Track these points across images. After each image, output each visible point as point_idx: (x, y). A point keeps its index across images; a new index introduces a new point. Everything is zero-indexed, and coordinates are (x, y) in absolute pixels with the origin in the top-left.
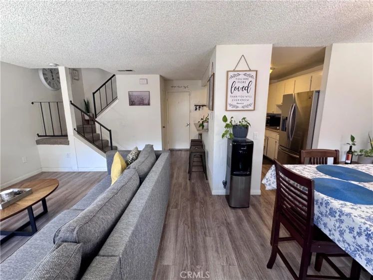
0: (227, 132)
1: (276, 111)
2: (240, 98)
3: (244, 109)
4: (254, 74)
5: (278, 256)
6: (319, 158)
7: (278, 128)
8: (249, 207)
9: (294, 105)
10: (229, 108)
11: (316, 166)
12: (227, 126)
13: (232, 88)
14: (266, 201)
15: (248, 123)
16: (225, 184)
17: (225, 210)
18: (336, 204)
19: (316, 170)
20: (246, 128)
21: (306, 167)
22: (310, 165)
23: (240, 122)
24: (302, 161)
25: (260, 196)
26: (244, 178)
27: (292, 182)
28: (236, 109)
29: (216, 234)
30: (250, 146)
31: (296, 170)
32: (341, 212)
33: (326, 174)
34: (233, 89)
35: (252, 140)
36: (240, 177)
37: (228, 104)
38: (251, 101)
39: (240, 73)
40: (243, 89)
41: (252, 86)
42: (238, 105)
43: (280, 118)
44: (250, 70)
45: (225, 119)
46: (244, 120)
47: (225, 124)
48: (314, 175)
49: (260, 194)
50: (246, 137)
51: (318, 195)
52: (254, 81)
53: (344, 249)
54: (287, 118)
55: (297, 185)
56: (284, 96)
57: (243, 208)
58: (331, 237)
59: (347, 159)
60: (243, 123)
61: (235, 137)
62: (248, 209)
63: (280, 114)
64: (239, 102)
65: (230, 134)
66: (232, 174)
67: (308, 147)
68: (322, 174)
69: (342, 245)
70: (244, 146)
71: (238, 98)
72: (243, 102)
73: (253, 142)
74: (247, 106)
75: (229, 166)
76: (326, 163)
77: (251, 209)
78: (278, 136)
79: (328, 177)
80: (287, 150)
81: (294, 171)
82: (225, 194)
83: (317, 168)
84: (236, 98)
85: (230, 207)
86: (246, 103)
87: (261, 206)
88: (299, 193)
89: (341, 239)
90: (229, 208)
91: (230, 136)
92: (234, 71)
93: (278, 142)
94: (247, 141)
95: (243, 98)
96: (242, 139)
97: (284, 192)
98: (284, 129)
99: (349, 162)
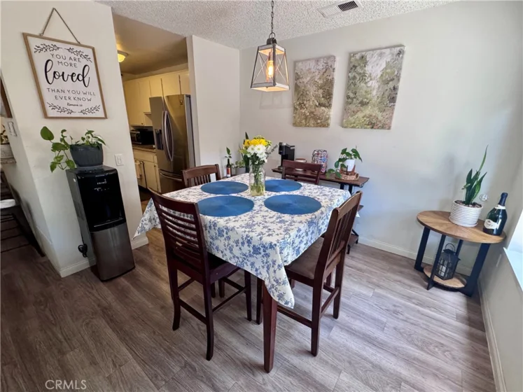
0: (59, 159)
1: (145, 122)
2: (72, 96)
3: (85, 116)
4: (89, 52)
5: (182, 309)
6: (202, 176)
7: (154, 146)
8: (134, 267)
9: (166, 112)
10: (51, 113)
11: (201, 186)
12: (56, 147)
13: (46, 72)
14: (157, 248)
15: (99, 140)
16: (83, 250)
17: (94, 292)
18: (222, 222)
19: (200, 191)
20: (98, 147)
21: (190, 190)
22: (195, 187)
23: (83, 139)
24: (186, 183)
25: (148, 245)
26: (115, 229)
27: (177, 214)
28: (69, 115)
29: (86, 338)
30: (113, 177)
31: (181, 196)
32: (227, 228)
33: (211, 193)
34: (50, 75)
35: (115, 167)
36: (109, 230)
37: (47, 106)
38: (97, 101)
39: (58, 45)
40: (75, 78)
41: (91, 75)
42: (71, 108)
43: (152, 132)
44: (79, 44)
45: (46, 134)
46: (90, 135)
47: (52, 144)
48: (199, 196)
49: (147, 243)
50: (101, 163)
51: (207, 219)
52: (92, 65)
53: (235, 264)
54: (160, 131)
55: (184, 215)
56: (151, 99)
57: (126, 273)
58: (224, 259)
59: (228, 173)
60: (90, 140)
61: (79, 165)
62: (134, 271)
63: (151, 127)
64: (73, 102)
65: (68, 162)
66: (92, 229)
67: (191, 165)
68: (207, 194)
69: (233, 262)
70: (101, 179)
71: (67, 94)
72: (80, 103)
73: (115, 170)
74: (91, 111)
75: (83, 219)
76: (210, 181)
77: (139, 270)
78: (155, 157)
79: (212, 196)
80: (171, 174)
81: (178, 199)
82: (89, 266)
83: (202, 188)
84: (62, 95)
85: (103, 281)
86: (87, 105)
87: (151, 258)
88: (187, 224)
89: (232, 256)
90: (101, 284)
91: (68, 165)
92: (41, 36)
93: (157, 165)
94: (106, 169)
95: (78, 96)
96: (96, 167)
97: (171, 229)
98: (160, 147)
99: (230, 175)
